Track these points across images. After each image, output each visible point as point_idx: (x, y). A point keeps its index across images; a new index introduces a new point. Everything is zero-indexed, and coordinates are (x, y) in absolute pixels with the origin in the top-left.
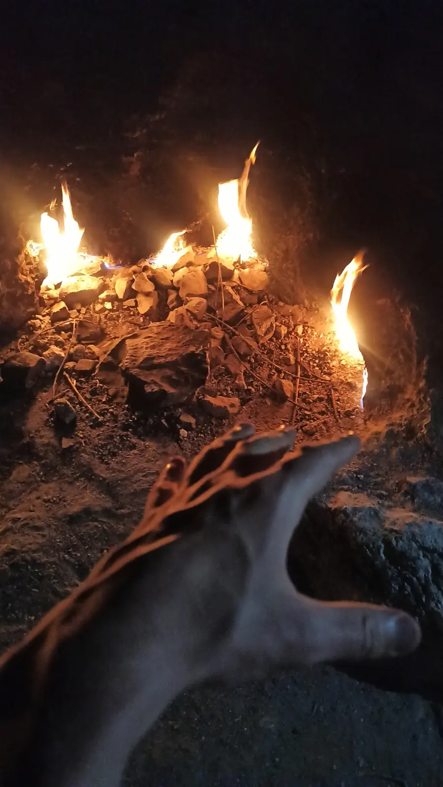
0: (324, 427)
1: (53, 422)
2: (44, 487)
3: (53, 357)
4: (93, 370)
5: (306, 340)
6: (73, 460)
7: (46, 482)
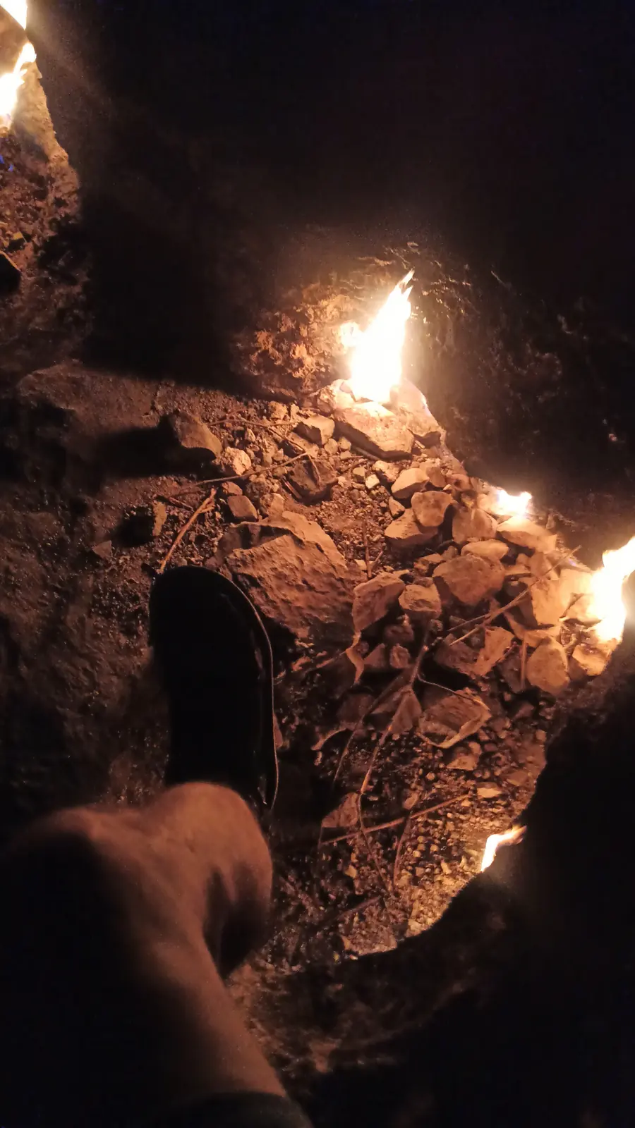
0: (291, 909)
1: (132, 515)
2: (31, 558)
3: (227, 463)
4: (237, 520)
5: (474, 811)
6: (80, 571)
7: (39, 555)
